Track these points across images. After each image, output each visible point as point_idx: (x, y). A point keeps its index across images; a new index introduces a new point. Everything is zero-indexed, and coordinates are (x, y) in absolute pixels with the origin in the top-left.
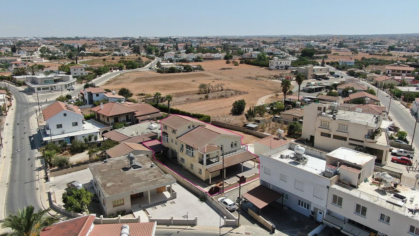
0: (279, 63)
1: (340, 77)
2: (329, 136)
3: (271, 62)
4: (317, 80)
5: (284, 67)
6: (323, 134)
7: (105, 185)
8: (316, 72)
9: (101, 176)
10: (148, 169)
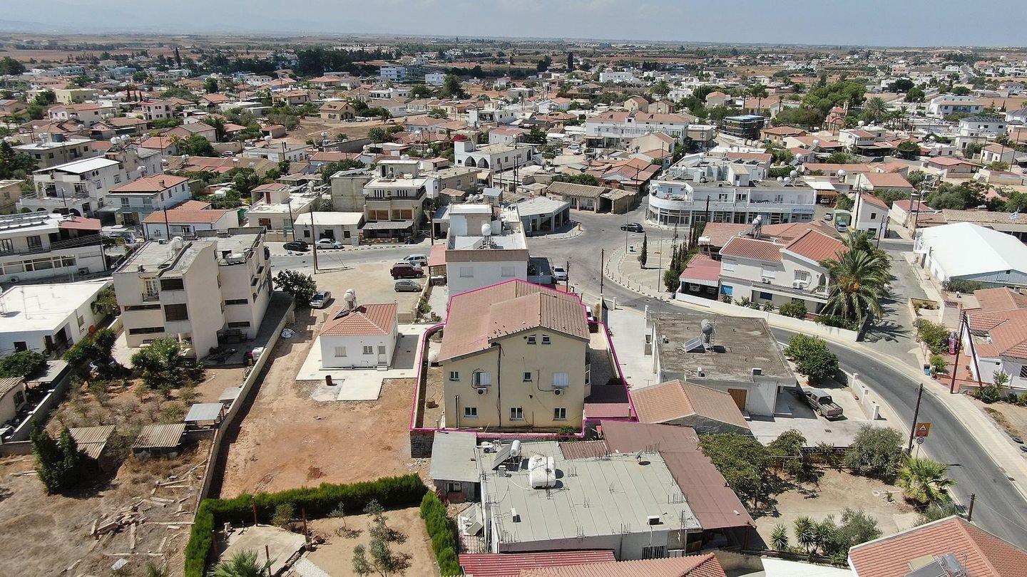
7: (763, 334)
9: (769, 350)
10: (676, 340)
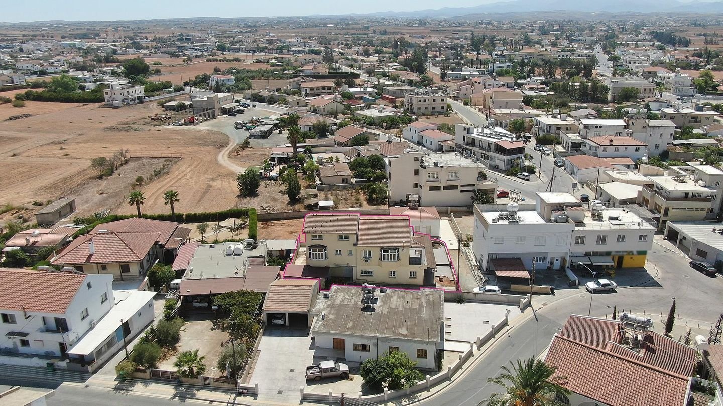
0: (125, 93)
1: (251, 107)
2: (438, 188)
3: (110, 93)
4: (229, 115)
5: (136, 99)
6: (431, 189)
8: (222, 103)
10: (388, 296)
